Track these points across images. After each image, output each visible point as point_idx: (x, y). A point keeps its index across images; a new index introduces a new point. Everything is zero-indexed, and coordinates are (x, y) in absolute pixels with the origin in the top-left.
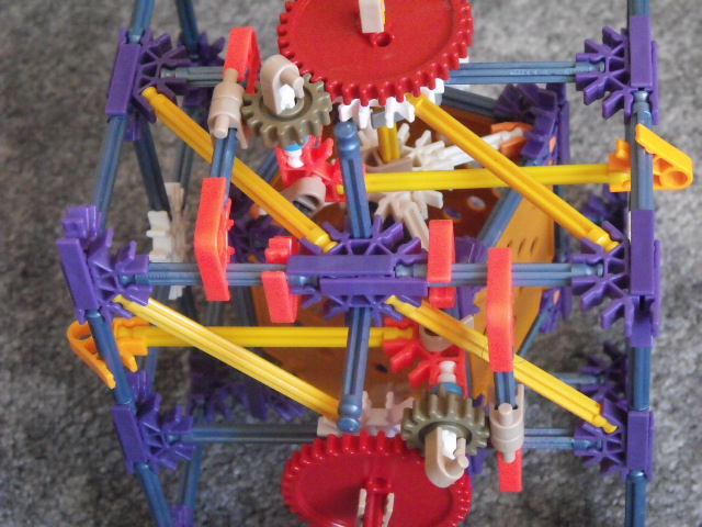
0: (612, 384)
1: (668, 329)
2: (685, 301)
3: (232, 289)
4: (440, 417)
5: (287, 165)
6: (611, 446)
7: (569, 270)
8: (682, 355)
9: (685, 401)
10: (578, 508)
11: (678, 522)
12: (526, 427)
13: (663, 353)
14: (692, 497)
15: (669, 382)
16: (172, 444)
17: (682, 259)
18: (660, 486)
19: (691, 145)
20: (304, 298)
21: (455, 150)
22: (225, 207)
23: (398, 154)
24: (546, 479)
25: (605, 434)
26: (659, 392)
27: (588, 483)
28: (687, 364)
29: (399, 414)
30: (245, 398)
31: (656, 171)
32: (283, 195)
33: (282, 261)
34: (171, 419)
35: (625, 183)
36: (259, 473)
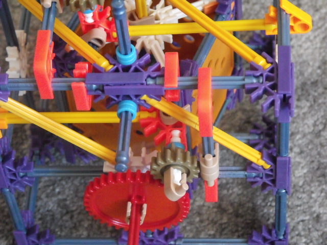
0: (267, 139)
1: (297, 107)
2: (307, 91)
3: (55, 92)
4: (172, 162)
5: (85, 21)
6: (267, 176)
7: (244, 80)
8: (306, 121)
9: (308, 147)
10: (249, 207)
11: (304, 214)
12: (220, 166)
13: (295, 121)
14: (312, 201)
15: (298, 137)
16: (22, 177)
17: (305, 68)
18: (294, 195)
19: (310, 4)
20: (95, 97)
21: (177, 10)
22: (50, 47)
23: (146, 14)
24: (230, 192)
25: (264, 169)
26: (293, 142)
27: (253, 194)
28: (308, 127)
29: (149, 160)
30: (62, 150)
31: (291, 24)
32: (82, 39)
33: (83, 76)
34: (22, 164)
35: (274, 30)
36: (70, 190)
